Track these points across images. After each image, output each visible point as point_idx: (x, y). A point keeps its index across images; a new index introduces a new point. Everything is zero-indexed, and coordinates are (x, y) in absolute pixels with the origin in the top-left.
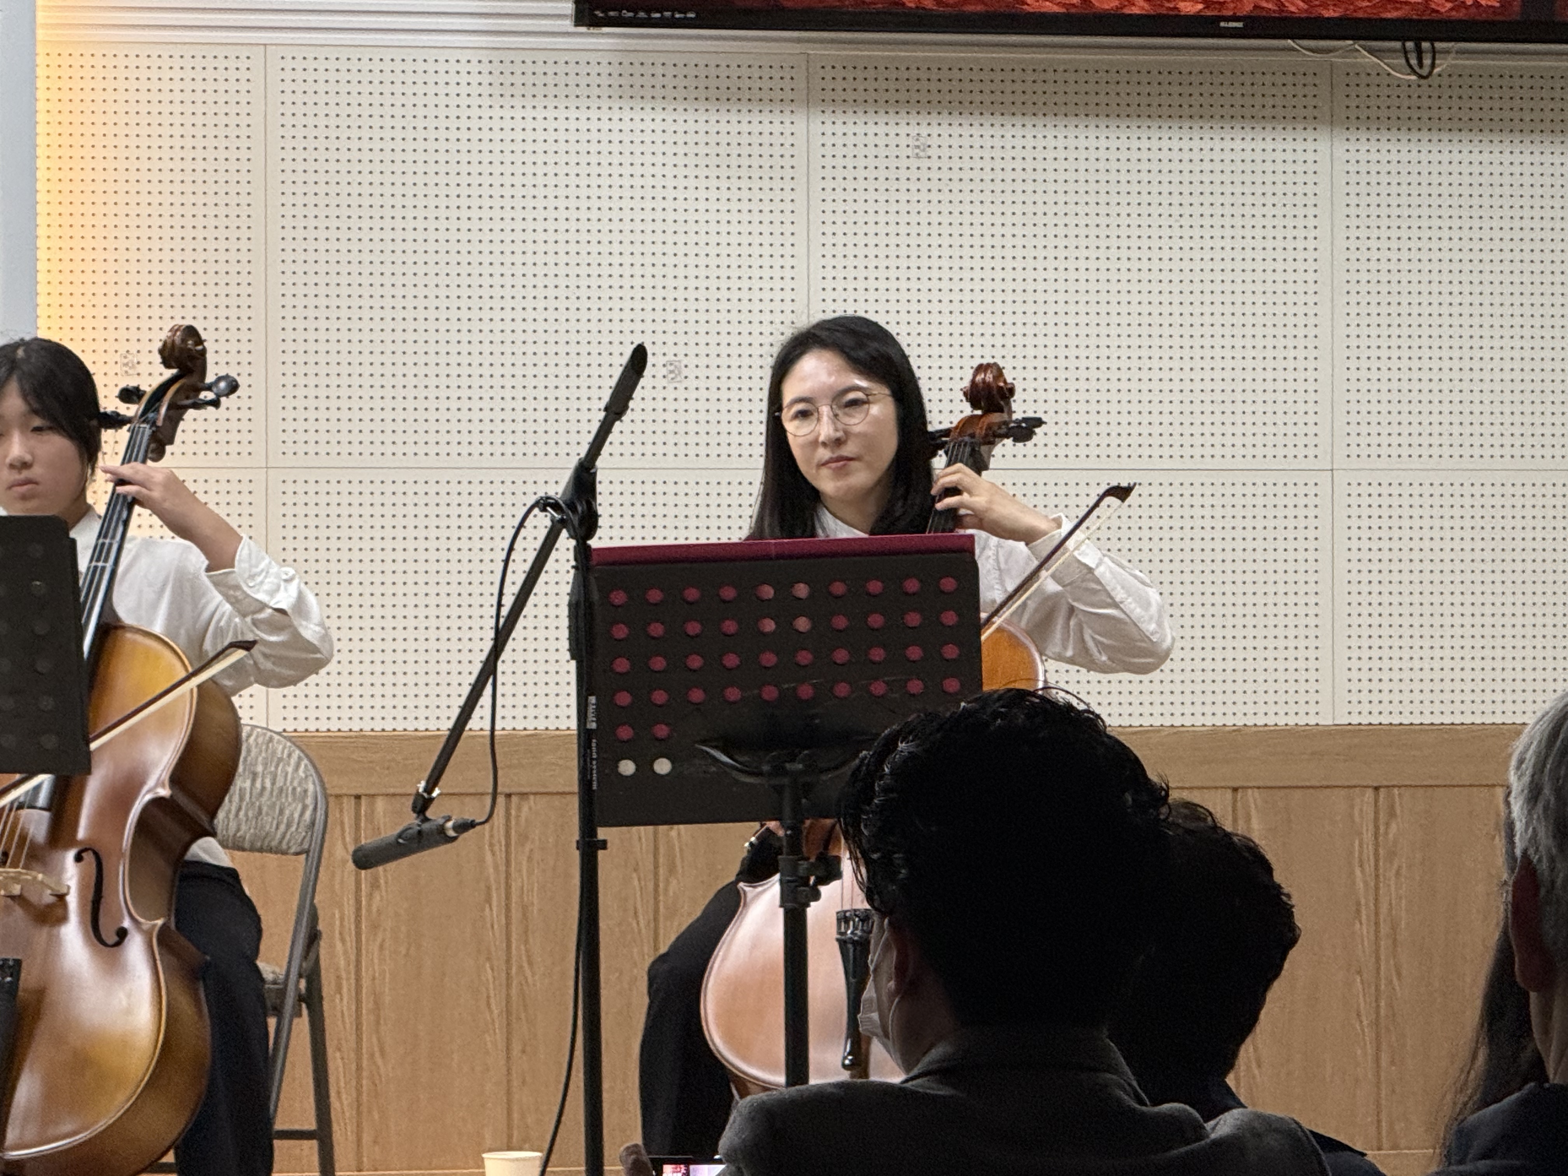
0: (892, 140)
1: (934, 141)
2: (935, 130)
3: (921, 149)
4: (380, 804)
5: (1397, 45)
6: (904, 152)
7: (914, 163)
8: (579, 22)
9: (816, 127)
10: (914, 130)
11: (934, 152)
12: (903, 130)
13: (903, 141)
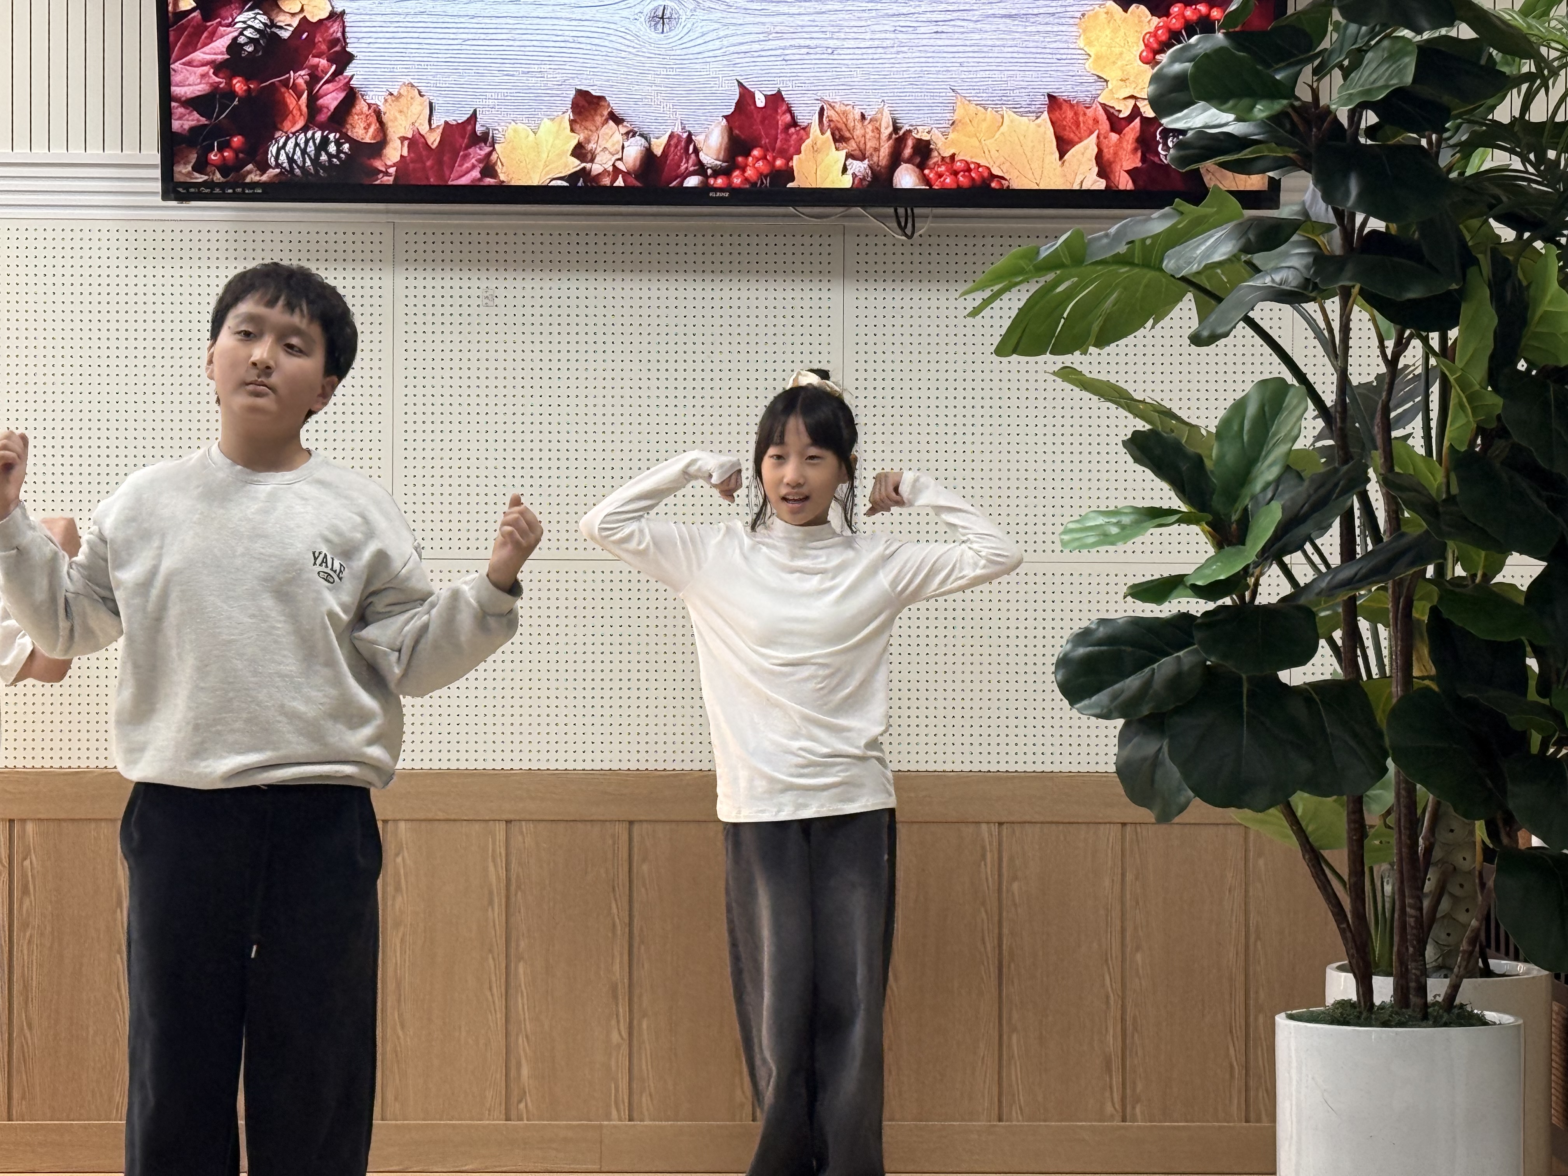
0: (465, 292)
1: (501, 292)
2: (501, 284)
3: (490, 299)
4: (30, 827)
5: (892, 210)
6: (474, 302)
7: (483, 310)
8: (165, 196)
9: (400, 281)
10: (484, 284)
11: (500, 301)
12: (475, 283)
13: (474, 292)
